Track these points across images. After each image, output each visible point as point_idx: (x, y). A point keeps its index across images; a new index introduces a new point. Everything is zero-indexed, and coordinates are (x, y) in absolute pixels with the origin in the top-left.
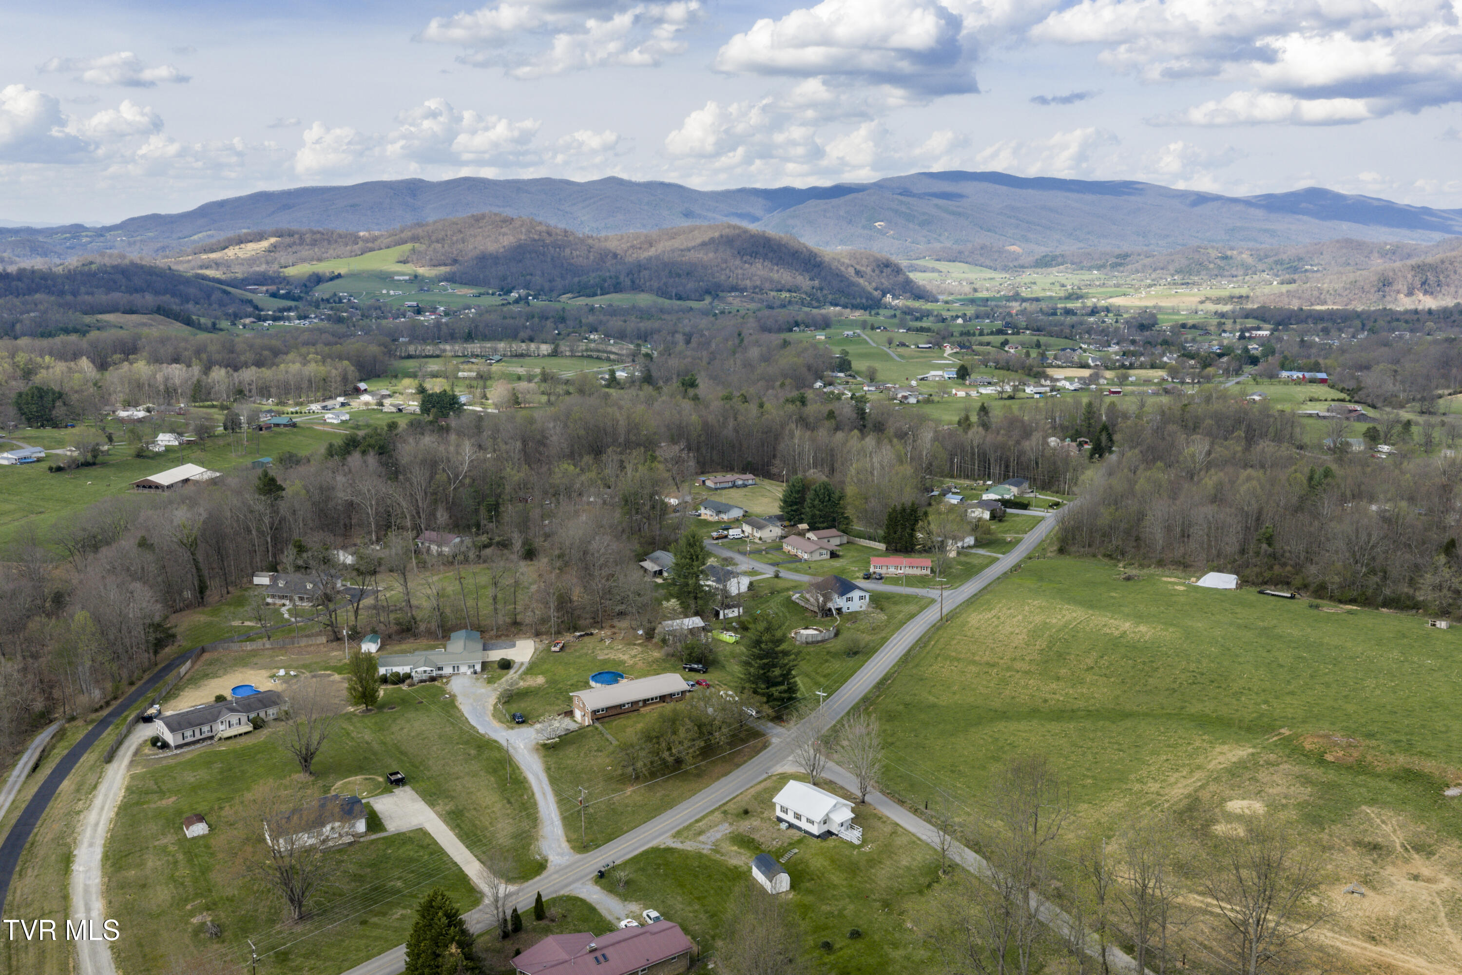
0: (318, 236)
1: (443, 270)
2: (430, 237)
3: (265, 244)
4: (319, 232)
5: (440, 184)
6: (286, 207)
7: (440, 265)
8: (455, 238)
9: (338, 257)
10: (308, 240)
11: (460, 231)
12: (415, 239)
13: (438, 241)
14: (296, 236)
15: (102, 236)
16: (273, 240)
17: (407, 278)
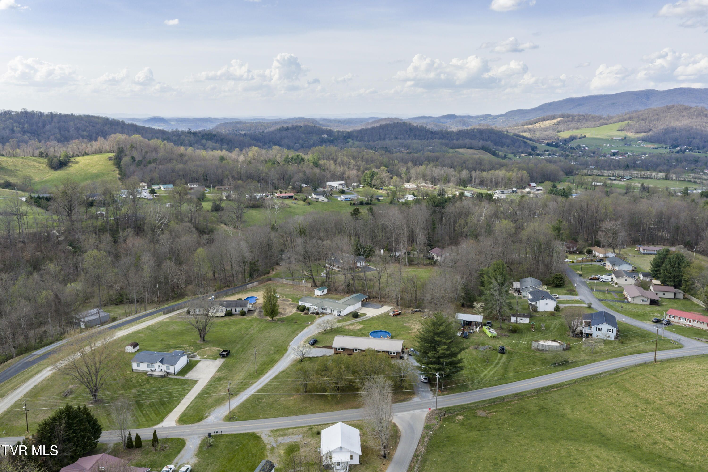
0: (582, 117)
1: (642, 135)
2: (639, 117)
3: (555, 121)
4: (582, 115)
5: (664, 92)
6: (580, 105)
7: (641, 132)
8: (653, 118)
9: (588, 127)
10: (576, 119)
11: (658, 115)
12: (630, 118)
13: (643, 120)
14: (571, 117)
15: (496, 119)
16: (559, 119)
17: (620, 138)
